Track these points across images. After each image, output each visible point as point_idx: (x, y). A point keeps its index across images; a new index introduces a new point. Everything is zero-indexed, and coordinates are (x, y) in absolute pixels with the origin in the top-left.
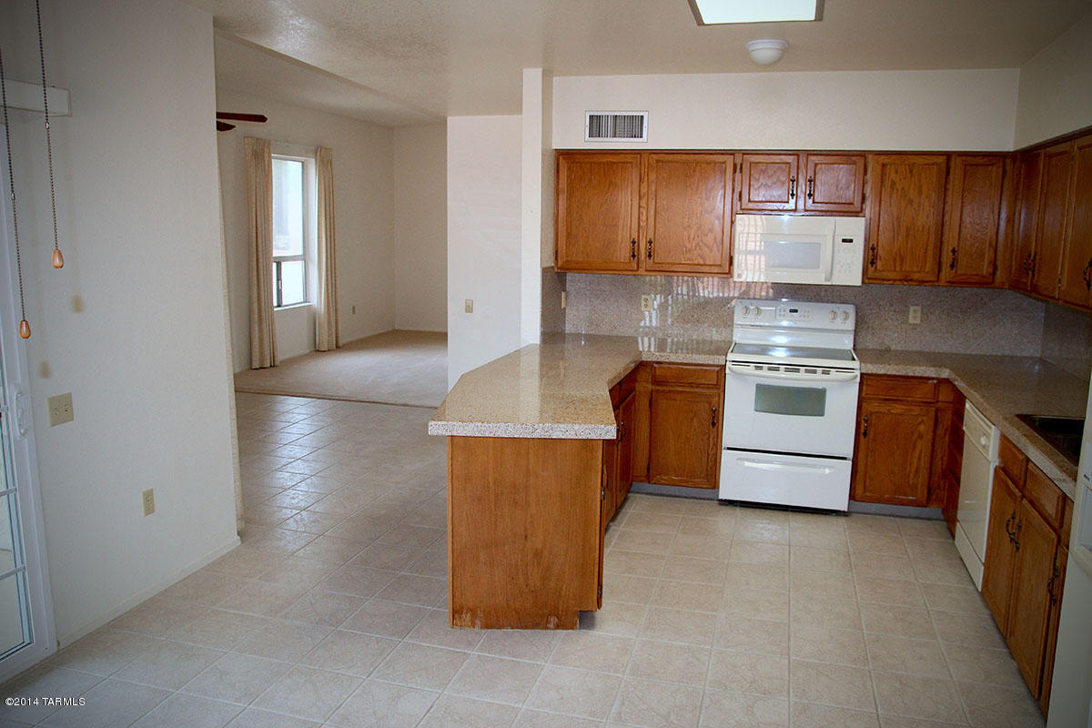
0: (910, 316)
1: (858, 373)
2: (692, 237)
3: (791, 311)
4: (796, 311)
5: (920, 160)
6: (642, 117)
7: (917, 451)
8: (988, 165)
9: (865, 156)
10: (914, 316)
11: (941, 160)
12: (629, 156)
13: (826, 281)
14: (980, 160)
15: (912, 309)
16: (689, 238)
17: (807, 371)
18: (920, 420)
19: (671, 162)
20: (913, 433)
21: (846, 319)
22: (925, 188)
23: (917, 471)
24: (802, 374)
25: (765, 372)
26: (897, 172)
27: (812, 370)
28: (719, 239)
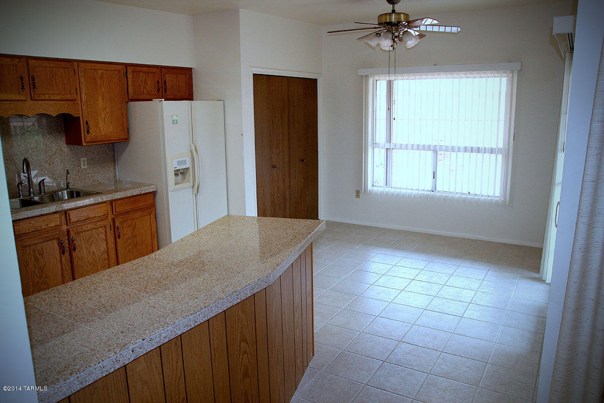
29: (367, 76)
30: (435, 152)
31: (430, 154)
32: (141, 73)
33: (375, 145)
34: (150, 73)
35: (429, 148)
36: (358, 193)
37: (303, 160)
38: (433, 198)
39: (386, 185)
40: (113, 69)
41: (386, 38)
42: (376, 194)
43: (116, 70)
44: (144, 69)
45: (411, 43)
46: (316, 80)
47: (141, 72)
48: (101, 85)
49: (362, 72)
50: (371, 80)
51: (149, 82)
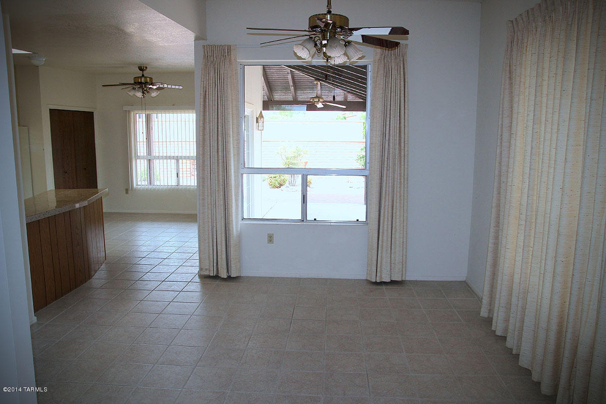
29: (129, 112)
30: (177, 160)
31: (173, 161)
33: (137, 157)
35: (173, 158)
36: (127, 191)
37: (85, 169)
38: (177, 190)
39: (150, 184)
41: (139, 91)
42: (139, 190)
45: (154, 94)
46: (93, 112)
49: (125, 108)
50: (132, 114)
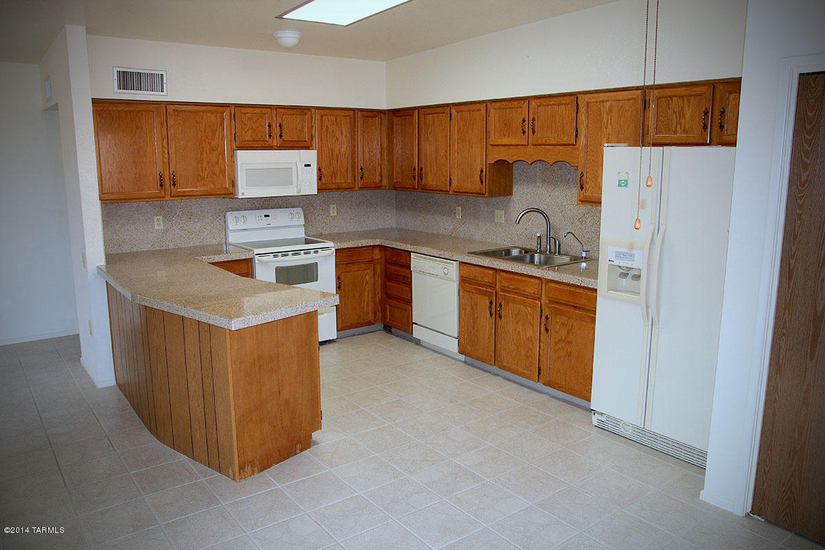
0: (331, 212)
1: (334, 249)
2: (204, 168)
3: (266, 216)
4: (268, 216)
5: (341, 113)
6: (162, 75)
7: (366, 291)
8: (373, 117)
9: (310, 110)
10: (333, 211)
11: (351, 113)
12: (150, 106)
13: (297, 193)
14: (370, 114)
15: (332, 206)
16: (202, 169)
17: (293, 255)
18: (366, 272)
19: (185, 111)
20: (363, 281)
21: (299, 218)
22: (344, 133)
23: (368, 305)
24: (302, 256)
25: (280, 258)
26: (329, 120)
27: (307, 252)
28: (223, 169)
32: (674, 98)
34: (693, 96)
40: (625, 98)
43: (632, 99)
44: (682, 91)
47: (675, 96)
48: (607, 124)
51: (688, 114)
